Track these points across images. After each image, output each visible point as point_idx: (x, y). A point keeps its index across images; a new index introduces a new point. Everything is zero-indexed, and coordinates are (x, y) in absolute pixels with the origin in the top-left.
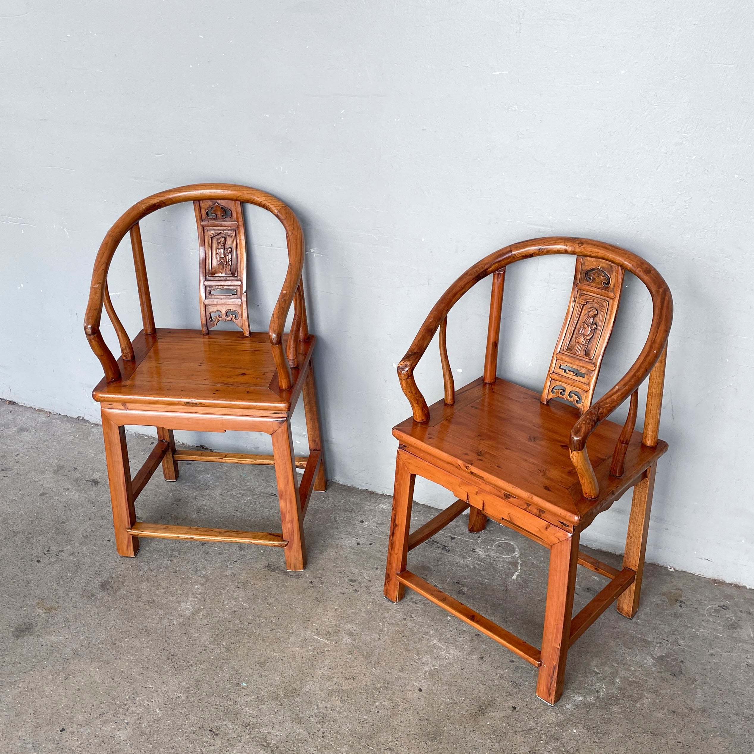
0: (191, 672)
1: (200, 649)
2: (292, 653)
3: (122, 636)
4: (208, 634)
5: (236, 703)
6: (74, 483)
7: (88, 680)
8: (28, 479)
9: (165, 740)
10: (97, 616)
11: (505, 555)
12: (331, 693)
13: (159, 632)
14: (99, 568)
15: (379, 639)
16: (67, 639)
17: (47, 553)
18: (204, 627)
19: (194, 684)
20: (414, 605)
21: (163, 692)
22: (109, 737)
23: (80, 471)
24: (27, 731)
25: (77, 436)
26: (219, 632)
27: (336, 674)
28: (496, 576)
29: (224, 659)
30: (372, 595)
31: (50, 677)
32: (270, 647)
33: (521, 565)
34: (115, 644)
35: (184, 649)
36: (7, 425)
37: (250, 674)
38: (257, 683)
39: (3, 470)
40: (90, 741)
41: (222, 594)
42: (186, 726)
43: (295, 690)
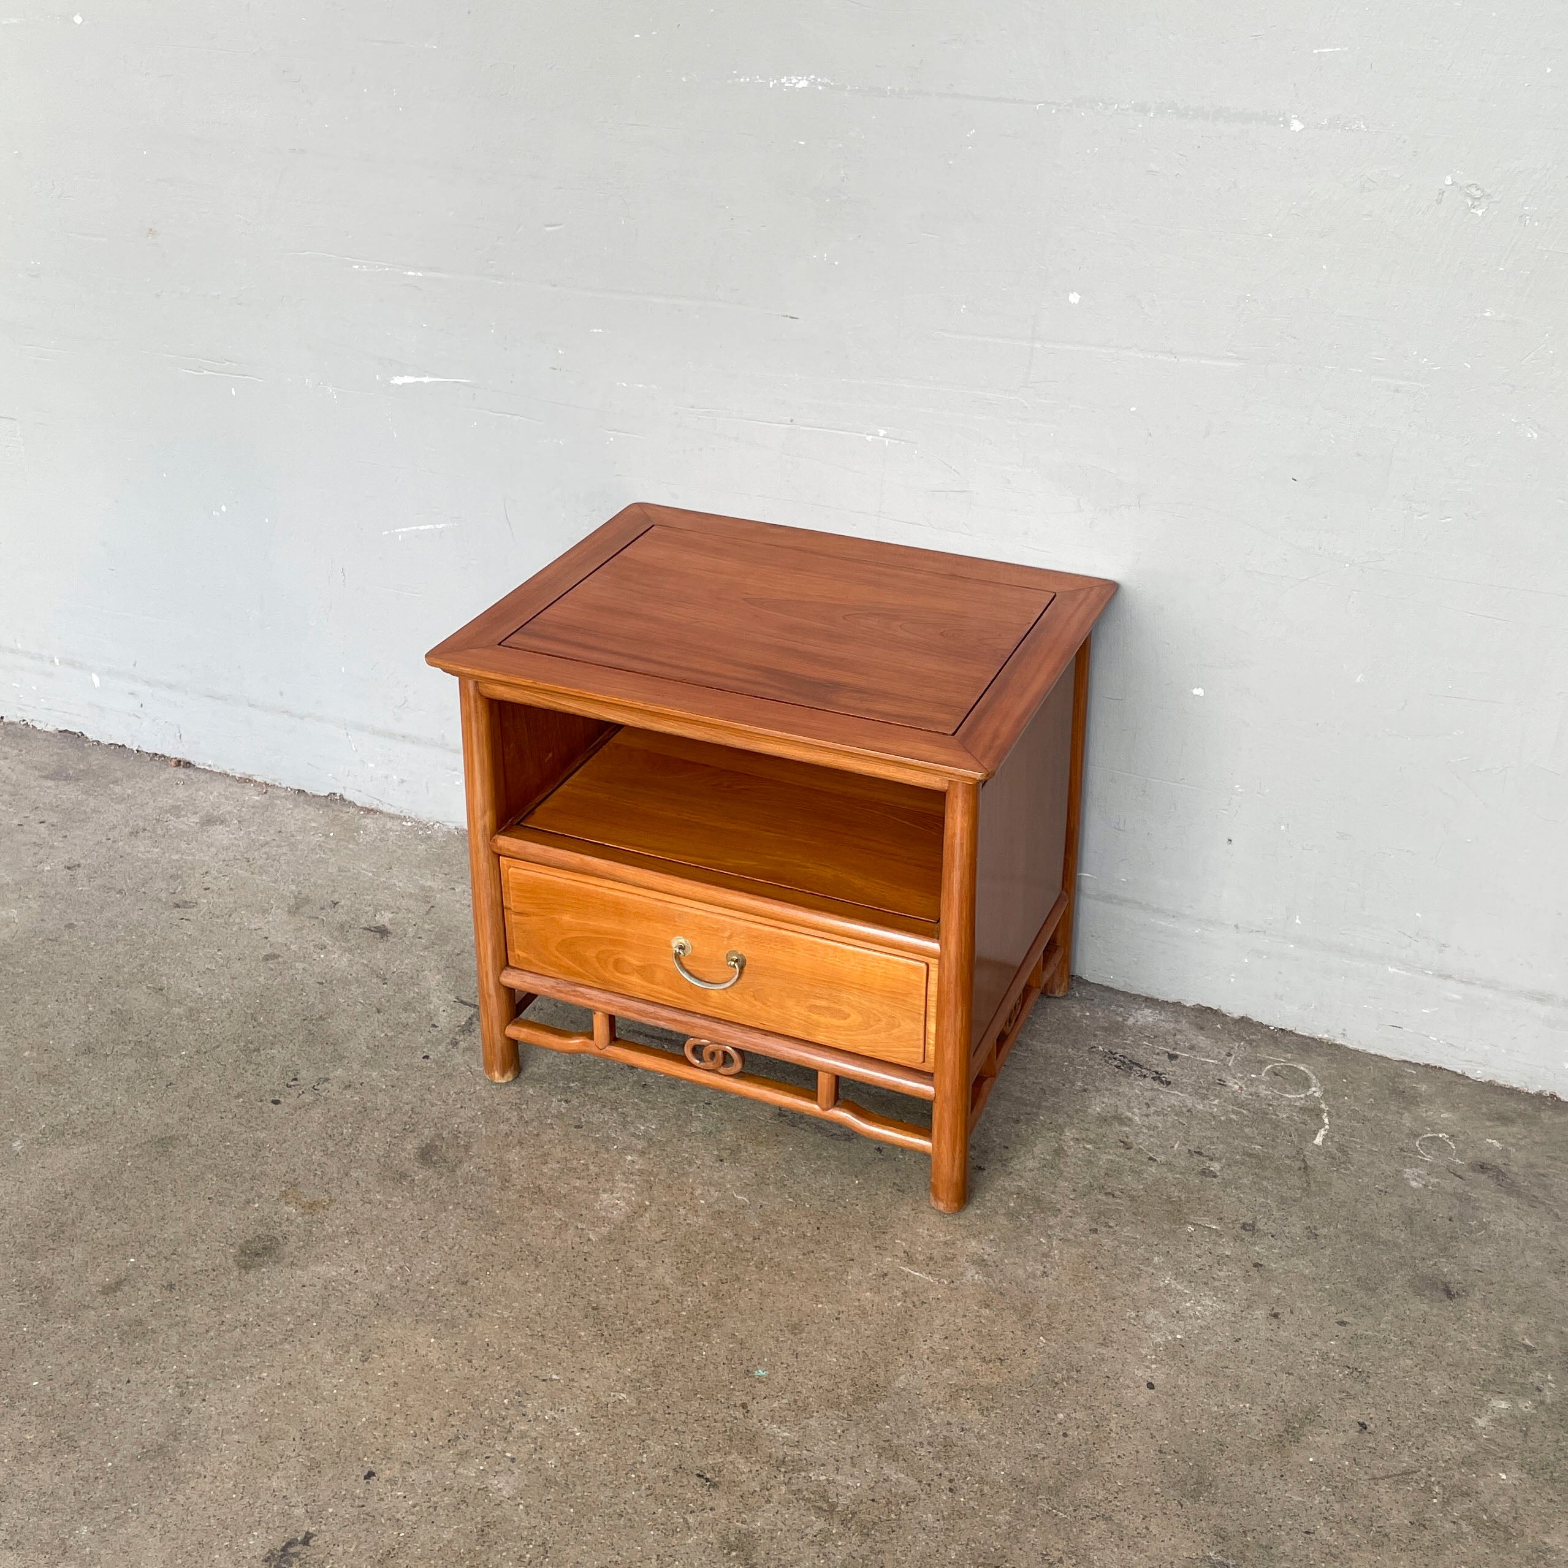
0: (641, 1345)
1: (655, 1295)
2: (857, 1304)
3: (478, 1266)
4: (666, 1260)
5: (749, 1414)
6: (336, 934)
7: (414, 1364)
8: (234, 924)
9: (602, 1498)
10: (418, 1222)
11: (1289, 1093)
12: (956, 1393)
13: (559, 1256)
14: (410, 1117)
15: (1045, 1272)
16: (357, 1271)
17: (292, 1083)
18: (658, 1245)
19: (650, 1371)
20: (1111, 1200)
21: (585, 1389)
22: (476, 1490)
23: (345, 908)
24: (289, 1477)
25: (332, 834)
26: (690, 1257)
27: (961, 1351)
28: (1278, 1137)
29: (709, 1317)
30: (1017, 1178)
31: (329, 1357)
32: (806, 1291)
33: (1329, 1114)
34: (465, 1283)
35: (618, 1295)
36: (176, 810)
37: (770, 1349)
38: (790, 1370)
39: (177, 906)
40: (435, 1499)
41: (686, 1174)
42: (646, 1467)
43: (875, 1387)
